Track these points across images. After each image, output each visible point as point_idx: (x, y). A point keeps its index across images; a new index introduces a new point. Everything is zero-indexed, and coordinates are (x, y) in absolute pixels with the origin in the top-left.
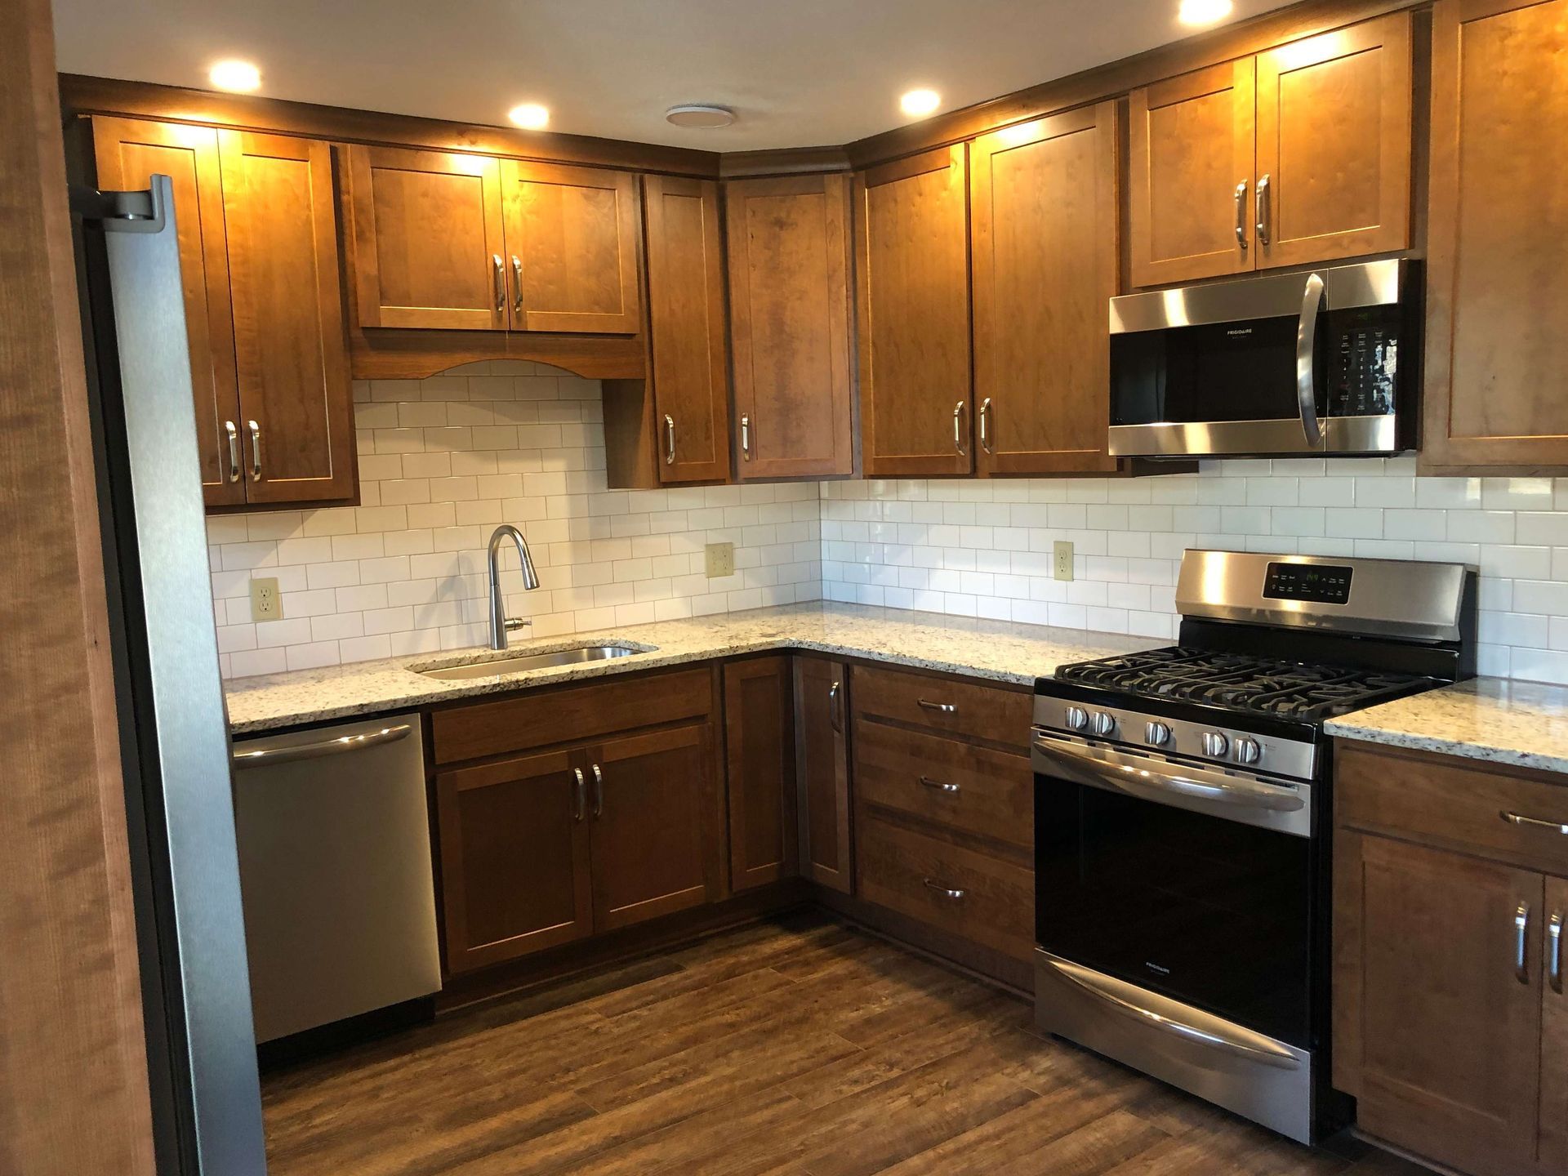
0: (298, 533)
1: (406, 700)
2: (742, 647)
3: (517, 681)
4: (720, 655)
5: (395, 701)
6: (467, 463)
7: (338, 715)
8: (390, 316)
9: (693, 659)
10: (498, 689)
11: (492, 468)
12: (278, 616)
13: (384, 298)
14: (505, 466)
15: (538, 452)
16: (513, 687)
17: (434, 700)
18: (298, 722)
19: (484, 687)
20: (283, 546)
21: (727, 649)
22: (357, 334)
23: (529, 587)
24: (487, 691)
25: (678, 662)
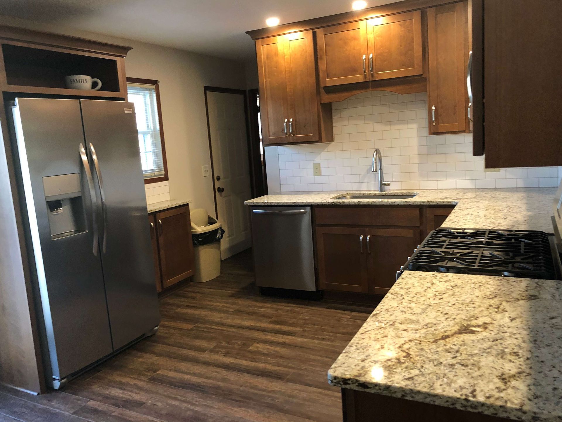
0: (326, 150)
1: (306, 203)
2: (434, 202)
3: (340, 202)
4: (422, 204)
5: (303, 202)
6: (378, 127)
7: (288, 204)
8: (330, 82)
9: (409, 204)
10: (333, 204)
11: (388, 128)
12: (320, 175)
13: (328, 77)
14: (393, 127)
15: (406, 121)
16: (338, 204)
17: (314, 204)
18: (278, 204)
19: (329, 202)
20: (322, 154)
21: (426, 202)
22: (322, 91)
23: (375, 171)
24: (330, 204)
25: (402, 204)
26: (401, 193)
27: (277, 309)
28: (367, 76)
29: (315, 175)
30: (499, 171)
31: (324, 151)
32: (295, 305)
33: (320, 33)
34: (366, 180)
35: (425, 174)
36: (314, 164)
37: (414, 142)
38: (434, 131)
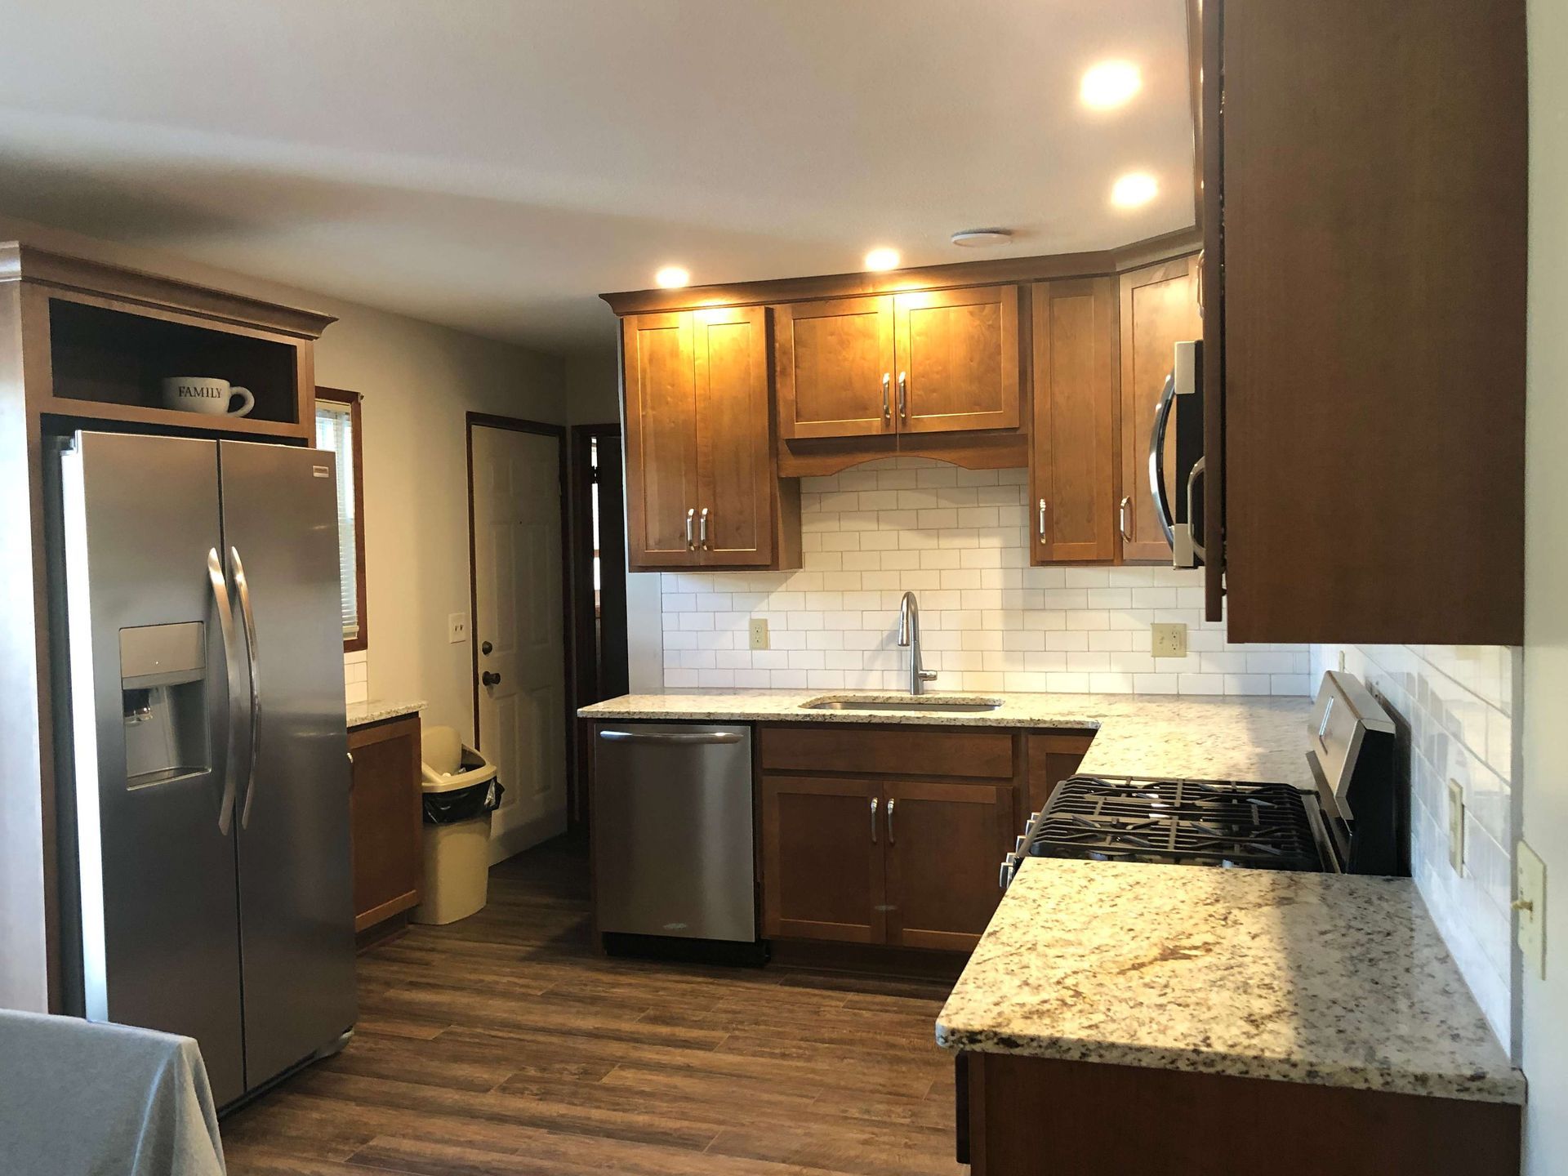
0: (783, 587)
1: (740, 715)
2: (1045, 722)
3: (824, 715)
4: (1019, 725)
5: (732, 714)
6: (910, 539)
7: (694, 717)
8: (802, 429)
9: (989, 723)
10: (808, 719)
11: (933, 543)
12: (766, 647)
13: (799, 416)
14: (945, 543)
15: (977, 531)
16: (820, 719)
17: (760, 719)
18: (668, 717)
19: (797, 715)
20: (773, 596)
21: (1027, 721)
22: (783, 447)
23: (905, 643)
24: (800, 719)
25: (972, 724)
26: (964, 699)
27: (657, 990)
28: (892, 423)
29: (752, 648)
30: (1185, 656)
31: (779, 589)
32: (700, 979)
33: (784, 315)
34: (878, 665)
35: (1016, 654)
36: (752, 621)
37: (995, 579)
38: (1043, 555)
